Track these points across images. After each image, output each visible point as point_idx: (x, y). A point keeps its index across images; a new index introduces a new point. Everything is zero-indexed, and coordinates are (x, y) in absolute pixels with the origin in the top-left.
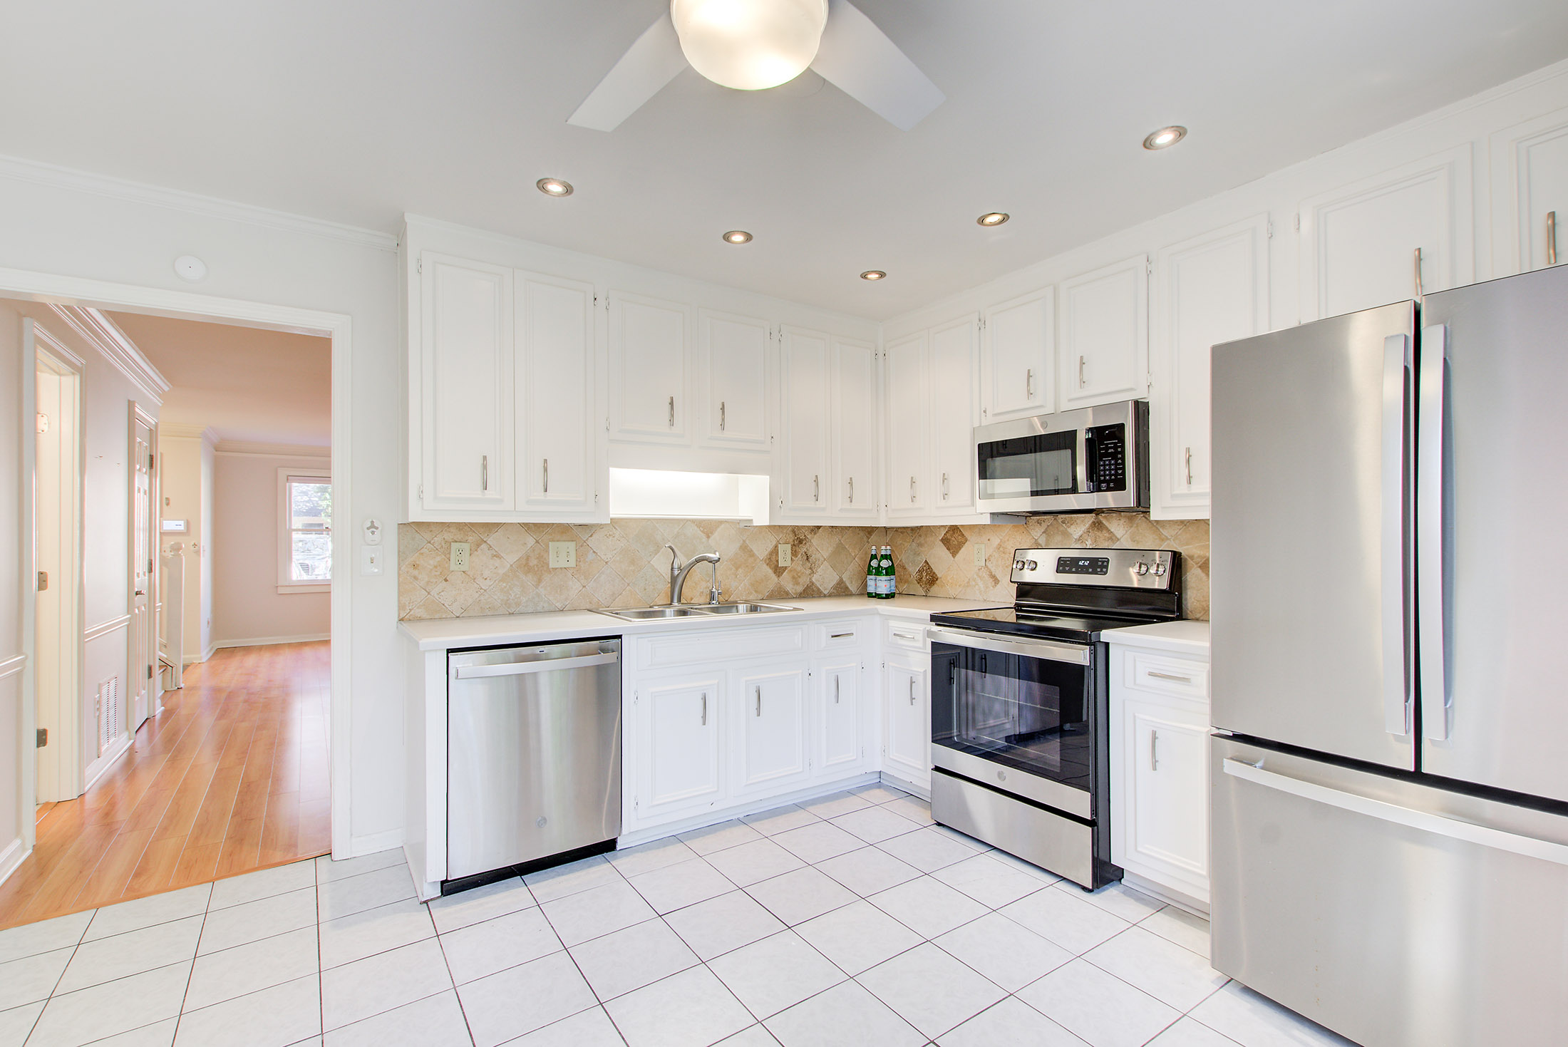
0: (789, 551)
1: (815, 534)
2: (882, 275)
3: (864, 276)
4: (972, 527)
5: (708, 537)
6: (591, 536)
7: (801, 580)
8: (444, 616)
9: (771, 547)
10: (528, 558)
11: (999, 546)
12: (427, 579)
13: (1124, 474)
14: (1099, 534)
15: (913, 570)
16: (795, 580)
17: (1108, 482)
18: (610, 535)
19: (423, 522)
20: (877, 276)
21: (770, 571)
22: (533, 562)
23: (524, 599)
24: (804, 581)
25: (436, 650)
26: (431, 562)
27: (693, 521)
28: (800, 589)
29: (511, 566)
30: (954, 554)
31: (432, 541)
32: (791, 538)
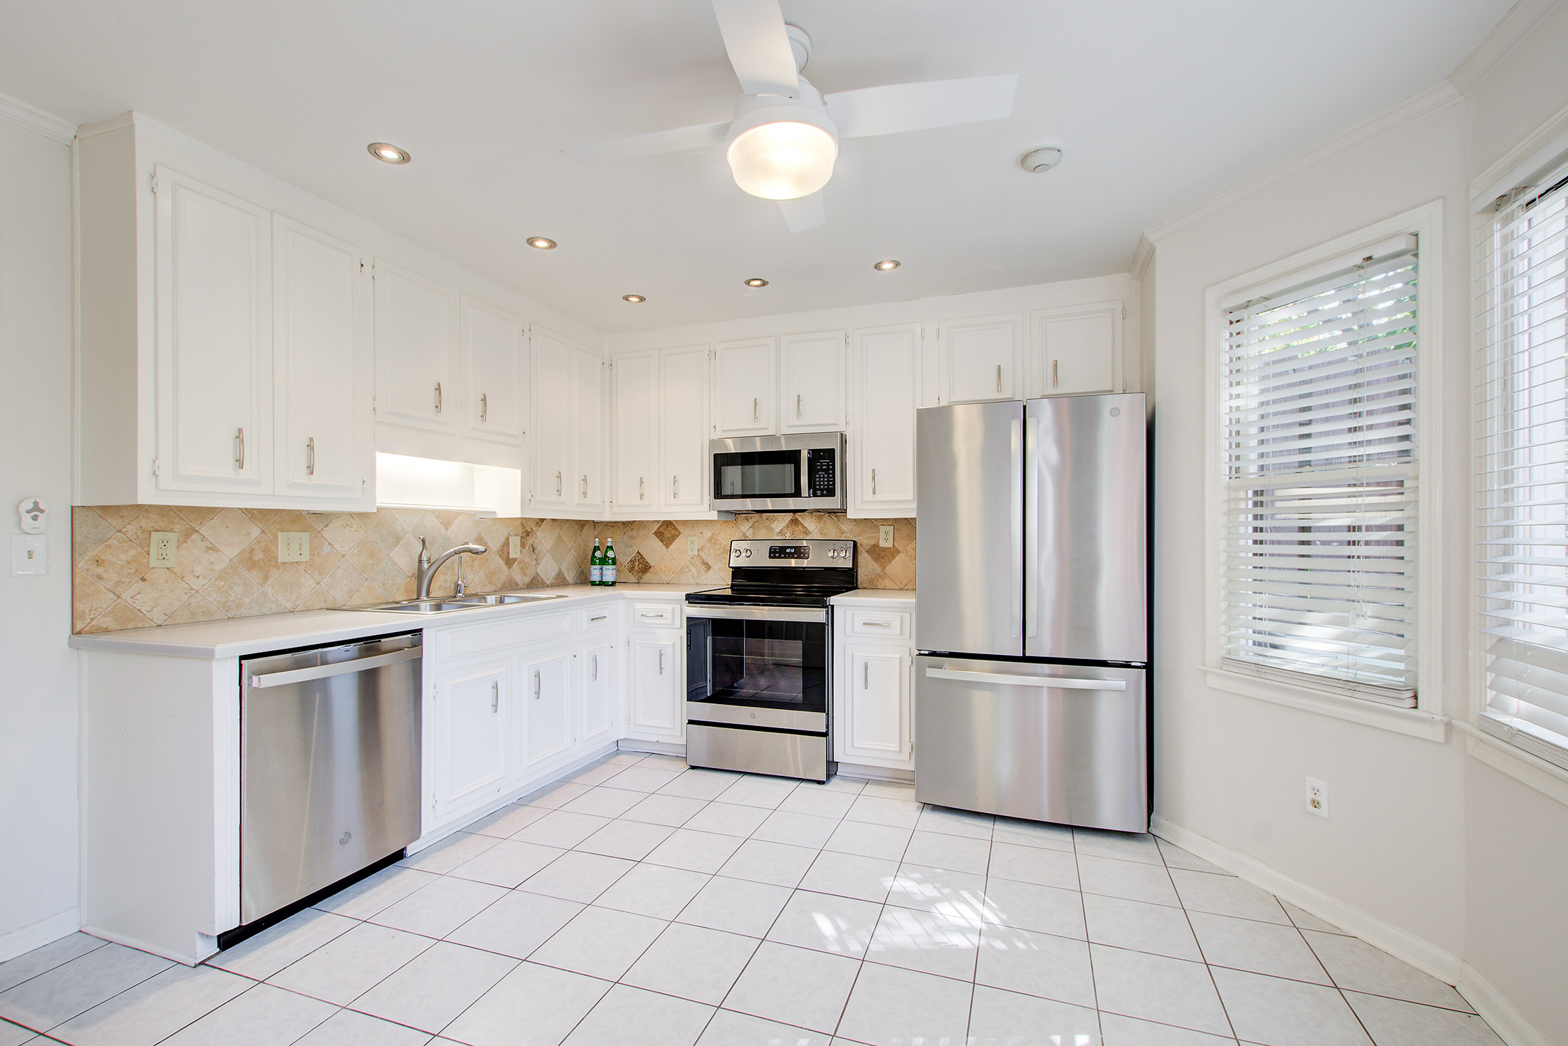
0: (518, 544)
1: (539, 527)
2: (642, 299)
3: (626, 298)
4: (684, 522)
5: (447, 529)
6: (326, 526)
7: (528, 572)
8: (140, 626)
9: (503, 539)
10: (252, 551)
11: (711, 539)
12: (116, 579)
13: (834, 484)
14: (796, 528)
15: (624, 560)
16: (523, 571)
17: (822, 490)
18: (347, 525)
19: (110, 506)
20: (638, 300)
21: (502, 563)
22: (259, 556)
23: (247, 600)
24: (531, 572)
25: (226, 658)
26: (123, 557)
27: (432, 512)
28: (527, 580)
29: (231, 560)
30: (667, 546)
31: (125, 530)
32: (520, 531)
